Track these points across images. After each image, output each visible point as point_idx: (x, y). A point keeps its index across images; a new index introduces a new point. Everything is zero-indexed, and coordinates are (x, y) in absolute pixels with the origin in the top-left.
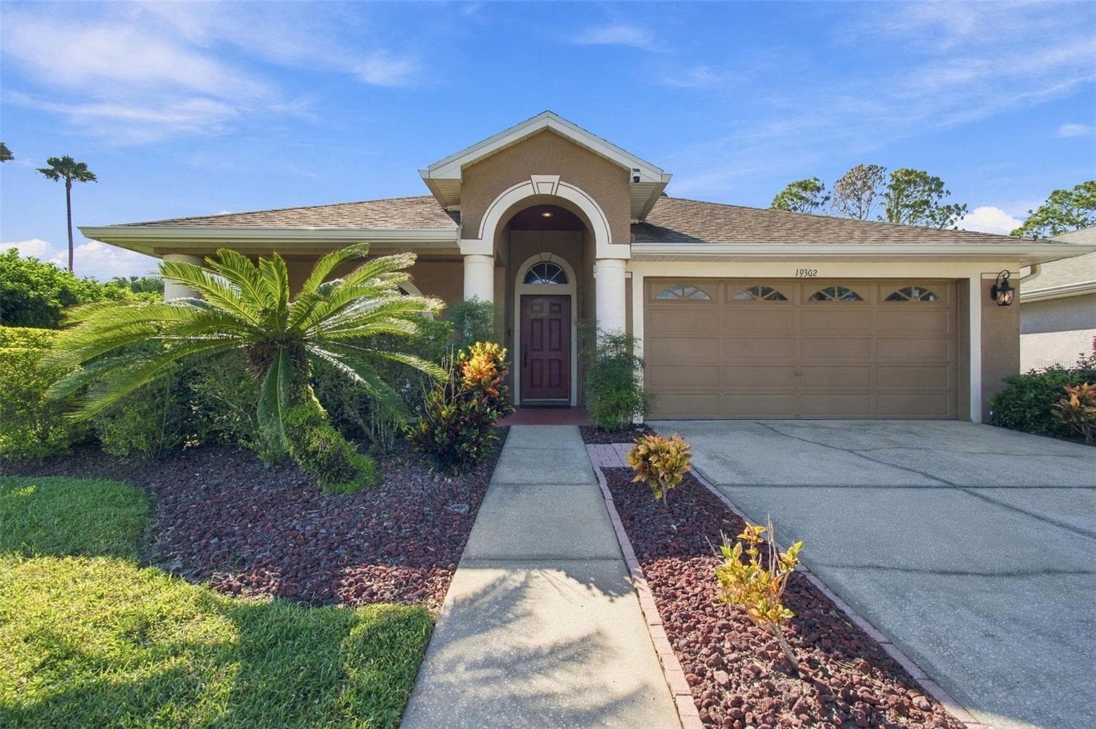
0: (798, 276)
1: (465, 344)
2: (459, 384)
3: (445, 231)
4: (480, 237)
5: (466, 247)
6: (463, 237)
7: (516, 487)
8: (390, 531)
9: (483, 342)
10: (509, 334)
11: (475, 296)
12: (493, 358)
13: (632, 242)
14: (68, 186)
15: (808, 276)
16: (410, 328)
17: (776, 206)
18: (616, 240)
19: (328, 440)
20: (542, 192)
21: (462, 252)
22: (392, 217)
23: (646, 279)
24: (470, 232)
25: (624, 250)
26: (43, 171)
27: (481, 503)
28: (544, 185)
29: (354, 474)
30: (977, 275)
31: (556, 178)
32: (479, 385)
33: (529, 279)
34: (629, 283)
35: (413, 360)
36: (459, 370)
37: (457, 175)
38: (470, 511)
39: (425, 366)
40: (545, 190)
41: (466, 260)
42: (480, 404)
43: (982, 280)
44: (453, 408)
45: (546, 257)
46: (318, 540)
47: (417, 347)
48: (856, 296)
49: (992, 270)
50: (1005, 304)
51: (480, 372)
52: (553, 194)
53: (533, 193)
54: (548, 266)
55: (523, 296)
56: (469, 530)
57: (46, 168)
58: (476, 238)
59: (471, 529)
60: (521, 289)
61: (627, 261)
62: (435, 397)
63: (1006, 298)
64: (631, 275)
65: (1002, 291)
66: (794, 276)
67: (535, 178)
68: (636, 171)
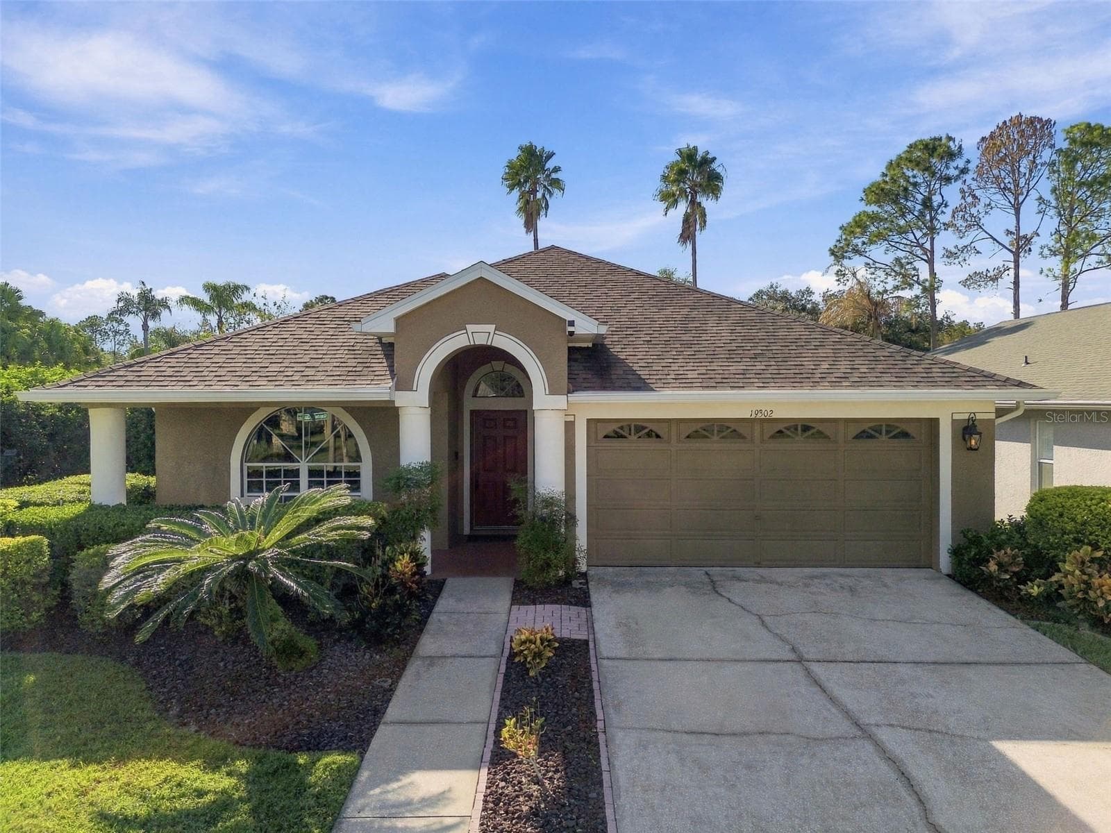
0: (753, 417)
3: (375, 390)
4: (415, 389)
5: (401, 399)
6: (398, 390)
7: (432, 660)
8: (333, 703)
13: (570, 393)
15: (763, 417)
17: (887, 179)
18: (553, 391)
19: (283, 631)
20: (478, 342)
21: (398, 404)
23: (590, 421)
24: (404, 383)
25: (561, 401)
27: (401, 676)
28: (481, 334)
29: (302, 654)
30: (946, 415)
31: (491, 328)
34: (570, 427)
37: (391, 328)
38: (392, 684)
40: (481, 340)
41: (401, 413)
42: (402, 597)
43: (953, 421)
45: (498, 366)
46: (284, 710)
49: (963, 412)
50: (971, 449)
52: (489, 344)
53: (469, 344)
55: (473, 412)
56: (389, 701)
58: (411, 390)
59: (390, 699)
60: (471, 403)
61: (565, 411)
62: (366, 589)
63: (973, 442)
64: (571, 419)
65: (971, 435)
66: (748, 416)
67: (470, 328)
68: (572, 323)
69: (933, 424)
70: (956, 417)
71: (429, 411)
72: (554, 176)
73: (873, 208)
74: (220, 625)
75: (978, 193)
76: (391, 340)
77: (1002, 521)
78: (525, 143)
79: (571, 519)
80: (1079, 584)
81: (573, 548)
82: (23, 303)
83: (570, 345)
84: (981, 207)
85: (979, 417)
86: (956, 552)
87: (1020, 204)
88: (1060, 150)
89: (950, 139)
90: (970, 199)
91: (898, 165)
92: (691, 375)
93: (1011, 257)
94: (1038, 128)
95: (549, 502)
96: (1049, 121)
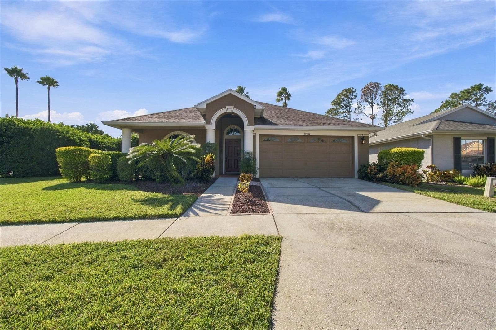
1: (205, 154)
2: (204, 163)
3: (201, 122)
5: (207, 127)
6: (206, 124)
9: (209, 154)
10: (221, 151)
11: (209, 141)
12: (211, 157)
13: (254, 125)
14: (49, 89)
15: (308, 135)
16: (194, 151)
17: (337, 99)
18: (250, 124)
20: (229, 111)
21: (206, 128)
22: (186, 118)
23: (260, 135)
24: (208, 122)
25: (252, 128)
26: (38, 82)
28: (230, 109)
29: (181, 182)
30: (356, 135)
31: (233, 107)
32: (208, 163)
33: (228, 133)
34: (254, 137)
35: (194, 158)
36: (204, 160)
37: (205, 107)
39: (196, 159)
40: (230, 110)
41: (207, 130)
42: (208, 167)
43: (358, 137)
44: (202, 168)
45: (233, 126)
47: (193, 154)
48: (323, 141)
49: (360, 134)
50: (363, 144)
51: (208, 160)
52: (232, 112)
53: (226, 112)
54: (234, 129)
55: (226, 139)
57: (39, 81)
58: (210, 124)
60: (226, 137)
61: (253, 130)
62: (199, 166)
63: (363, 142)
64: (255, 134)
65: (363, 140)
66: (304, 135)
67: (227, 107)
68: (255, 106)
69: (353, 137)
70: (359, 136)
71: (214, 130)
72: (247, 94)
73: (334, 107)
74: (158, 178)
75: (361, 103)
76: (205, 114)
77: (371, 164)
78: (239, 86)
79: (255, 159)
80: (392, 171)
81: (255, 167)
82: (98, 129)
83: (255, 117)
84: (362, 107)
85: (365, 136)
86: (359, 171)
87: (373, 106)
88: (382, 91)
89: (353, 88)
90: (360, 105)
91: (340, 95)
92: (288, 123)
93: (371, 120)
94: (376, 85)
95: (249, 153)
96: (379, 84)
